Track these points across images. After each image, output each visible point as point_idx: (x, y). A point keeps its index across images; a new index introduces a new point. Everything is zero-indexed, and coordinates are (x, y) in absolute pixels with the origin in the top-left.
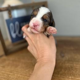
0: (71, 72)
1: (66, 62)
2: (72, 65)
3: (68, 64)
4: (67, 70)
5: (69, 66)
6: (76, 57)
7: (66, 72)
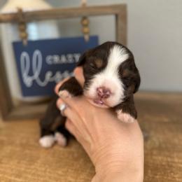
0: (169, 178)
1: (155, 152)
2: (169, 159)
3: (160, 158)
4: (159, 174)
5: (164, 163)
6: (176, 141)
7: (158, 177)
